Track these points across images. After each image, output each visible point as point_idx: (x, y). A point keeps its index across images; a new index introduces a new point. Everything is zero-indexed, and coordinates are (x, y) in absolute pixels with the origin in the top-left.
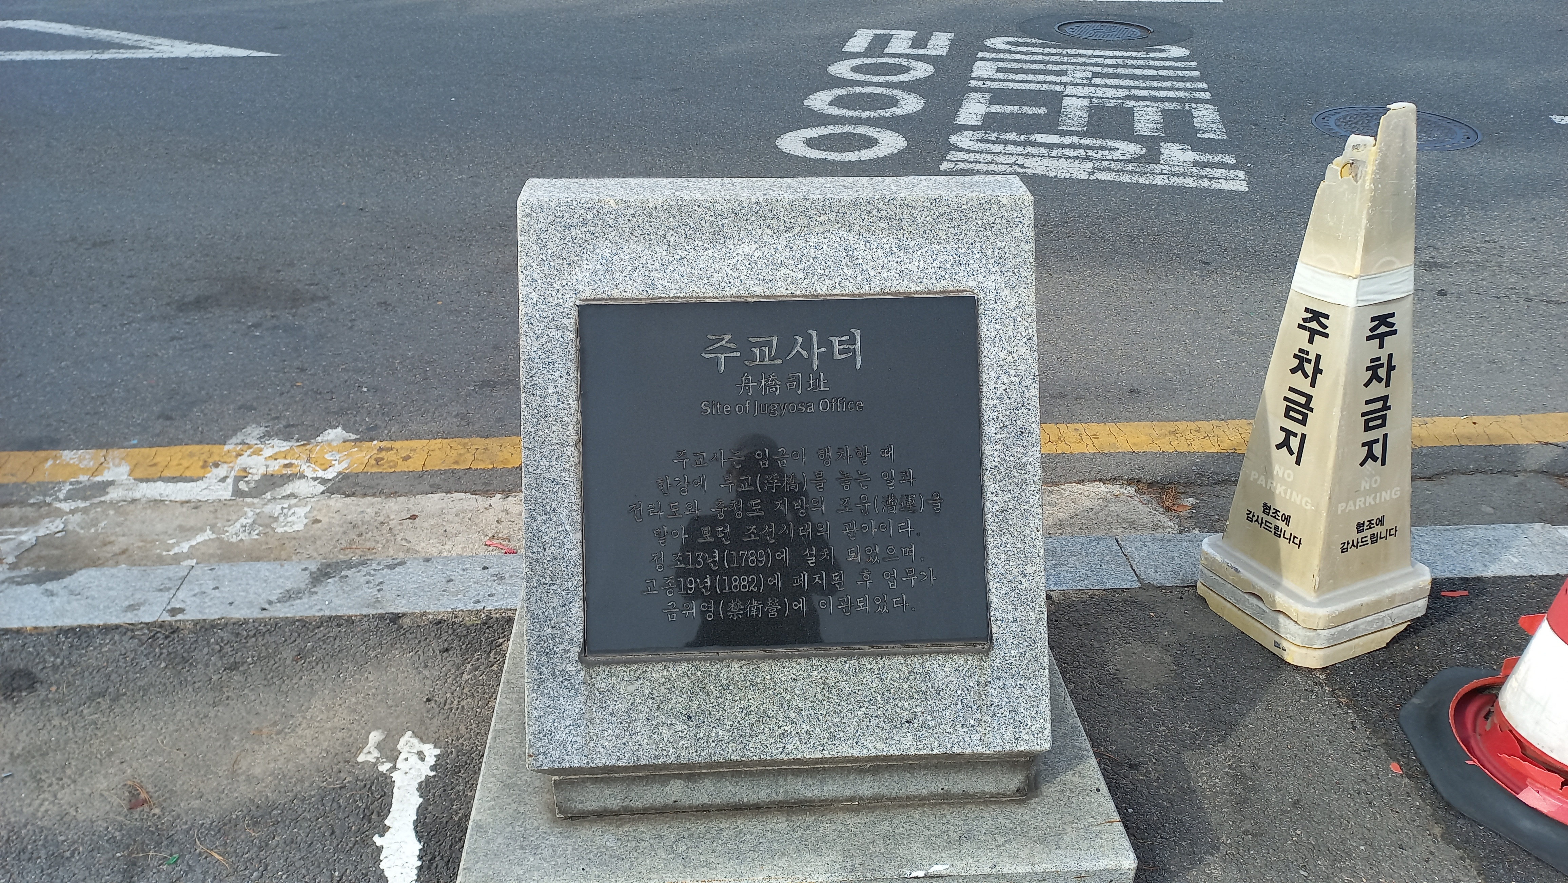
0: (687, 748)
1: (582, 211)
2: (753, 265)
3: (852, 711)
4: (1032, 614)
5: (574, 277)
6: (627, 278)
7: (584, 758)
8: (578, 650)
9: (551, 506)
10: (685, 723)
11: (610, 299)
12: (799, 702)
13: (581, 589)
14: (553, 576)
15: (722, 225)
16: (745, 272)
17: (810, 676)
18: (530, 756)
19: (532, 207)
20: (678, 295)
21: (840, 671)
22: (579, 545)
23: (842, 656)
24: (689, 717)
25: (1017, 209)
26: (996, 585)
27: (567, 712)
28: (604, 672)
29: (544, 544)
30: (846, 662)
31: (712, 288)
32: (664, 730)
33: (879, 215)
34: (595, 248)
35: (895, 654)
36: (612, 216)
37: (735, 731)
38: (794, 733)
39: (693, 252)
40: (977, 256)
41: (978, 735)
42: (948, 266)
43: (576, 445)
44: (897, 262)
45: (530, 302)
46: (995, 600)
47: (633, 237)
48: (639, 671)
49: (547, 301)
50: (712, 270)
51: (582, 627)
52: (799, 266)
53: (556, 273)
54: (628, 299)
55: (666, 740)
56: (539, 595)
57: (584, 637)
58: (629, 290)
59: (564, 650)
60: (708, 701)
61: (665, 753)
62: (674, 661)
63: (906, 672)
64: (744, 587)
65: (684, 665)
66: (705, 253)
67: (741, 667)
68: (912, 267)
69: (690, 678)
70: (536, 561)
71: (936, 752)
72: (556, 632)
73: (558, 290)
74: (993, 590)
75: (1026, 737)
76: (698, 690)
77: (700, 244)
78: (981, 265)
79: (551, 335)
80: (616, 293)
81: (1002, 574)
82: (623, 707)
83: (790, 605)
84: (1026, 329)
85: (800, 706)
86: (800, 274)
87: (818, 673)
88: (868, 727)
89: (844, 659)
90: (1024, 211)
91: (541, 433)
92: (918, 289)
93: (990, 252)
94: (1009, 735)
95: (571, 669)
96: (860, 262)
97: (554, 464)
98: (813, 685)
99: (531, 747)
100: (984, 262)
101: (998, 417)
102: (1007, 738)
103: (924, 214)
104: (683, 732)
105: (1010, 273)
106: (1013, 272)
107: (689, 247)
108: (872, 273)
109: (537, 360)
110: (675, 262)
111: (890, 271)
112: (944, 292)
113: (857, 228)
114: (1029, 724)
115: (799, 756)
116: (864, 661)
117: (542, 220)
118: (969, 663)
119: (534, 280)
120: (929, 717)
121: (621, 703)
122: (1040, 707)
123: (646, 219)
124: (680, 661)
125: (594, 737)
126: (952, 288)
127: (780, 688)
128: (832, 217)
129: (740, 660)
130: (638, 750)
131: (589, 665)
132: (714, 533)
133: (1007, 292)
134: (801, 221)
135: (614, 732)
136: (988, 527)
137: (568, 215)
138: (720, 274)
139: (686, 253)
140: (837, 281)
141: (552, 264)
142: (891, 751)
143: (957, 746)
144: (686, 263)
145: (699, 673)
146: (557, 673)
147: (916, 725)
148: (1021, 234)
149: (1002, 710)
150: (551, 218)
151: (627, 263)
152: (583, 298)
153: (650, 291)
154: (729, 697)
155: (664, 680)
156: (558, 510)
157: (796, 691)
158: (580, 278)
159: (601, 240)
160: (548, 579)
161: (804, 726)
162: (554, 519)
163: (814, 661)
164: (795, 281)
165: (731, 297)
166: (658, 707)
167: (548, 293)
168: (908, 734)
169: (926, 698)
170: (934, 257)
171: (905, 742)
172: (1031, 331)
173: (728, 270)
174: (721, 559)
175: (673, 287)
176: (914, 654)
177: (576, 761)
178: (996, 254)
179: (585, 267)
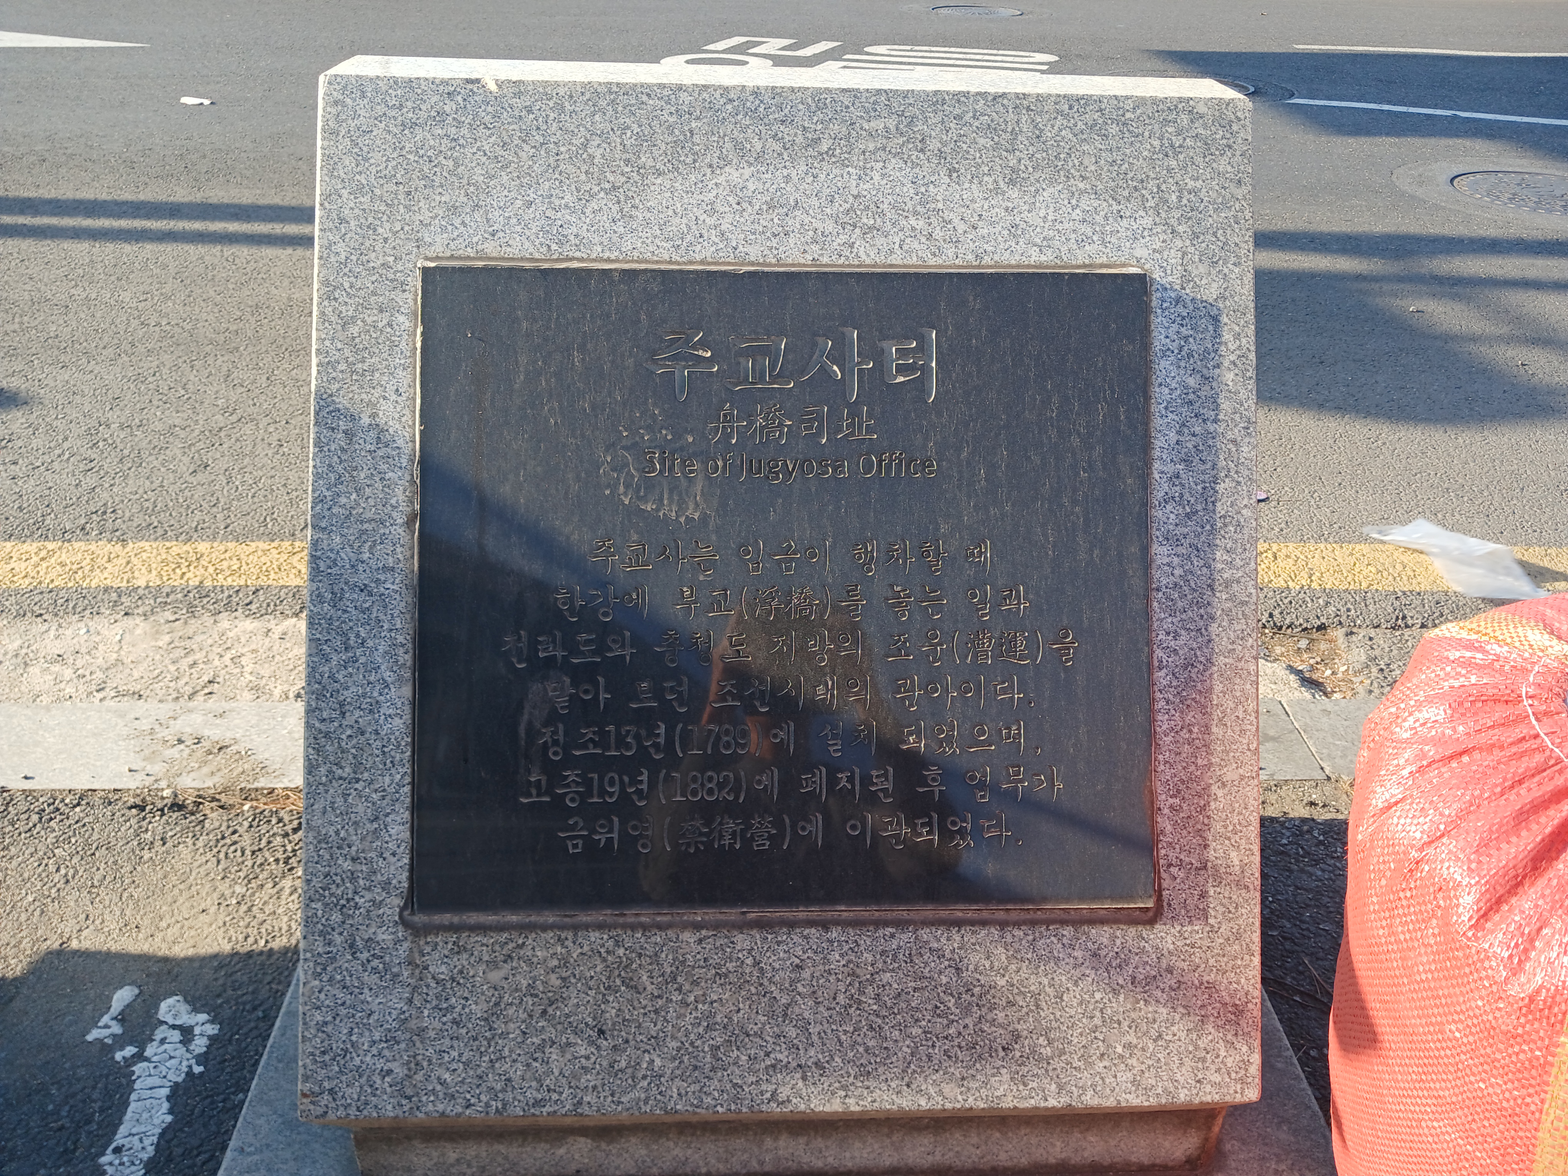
0: (594, 1088)
1: (435, 98)
2: (745, 205)
3: (902, 1027)
4: (1233, 854)
5: (418, 217)
6: (514, 221)
7: (404, 1102)
8: (398, 902)
9: (358, 635)
10: (592, 1043)
11: (480, 259)
12: (804, 1008)
13: (407, 789)
14: (358, 766)
15: (691, 132)
16: (729, 218)
17: (826, 960)
18: (305, 1095)
19: (345, 87)
20: (606, 255)
21: (883, 953)
22: (407, 709)
23: (886, 924)
24: (601, 1032)
25: (1223, 123)
26: (1171, 801)
27: (375, 1016)
28: (444, 942)
29: (342, 705)
30: (892, 936)
31: (668, 245)
32: (554, 1054)
33: (977, 124)
34: (457, 165)
35: (984, 923)
36: (489, 109)
37: (686, 1058)
38: (794, 1064)
39: (637, 178)
40: (1151, 203)
41: (1129, 1075)
42: (1099, 219)
43: (409, 523)
44: (1007, 209)
45: (333, 259)
46: (1169, 828)
47: (526, 148)
48: (511, 946)
49: (365, 258)
50: (670, 213)
51: (406, 861)
52: (828, 211)
53: (383, 208)
54: (512, 259)
55: (556, 1072)
56: (329, 799)
57: (411, 879)
58: (516, 242)
59: (373, 901)
60: (636, 1003)
61: (555, 1096)
62: (575, 928)
63: (1003, 957)
64: (710, 792)
65: (594, 935)
66: (659, 181)
67: (700, 941)
68: (1031, 218)
69: (604, 960)
70: (327, 735)
71: (1052, 1103)
72: (359, 867)
73: (386, 240)
74: (1166, 811)
75: (1217, 1078)
76: (618, 982)
77: (650, 163)
78: (1157, 220)
79: (369, 320)
80: (491, 248)
81: (1183, 782)
82: (478, 1009)
83: (794, 826)
84: (1237, 336)
85: (806, 1015)
86: (830, 226)
87: (841, 955)
88: (929, 1057)
89: (891, 930)
90: (1235, 128)
91: (343, 500)
92: (1043, 258)
93: (1174, 197)
94: (1183, 1075)
95: (384, 936)
96: (940, 206)
97: (366, 556)
98: (832, 978)
99: (306, 1078)
100: (1163, 215)
101: (1181, 496)
102: (1182, 1080)
103: (1058, 123)
104: (587, 1058)
105: (1209, 237)
106: (1215, 234)
107: (628, 169)
108: (961, 227)
109: (342, 366)
110: (602, 194)
111: (992, 224)
112: (1090, 266)
113: (934, 145)
114: (1223, 1053)
115: (802, 1107)
116: (925, 934)
117: (362, 112)
118: (1118, 942)
119: (343, 220)
120: (1042, 1041)
121: (476, 1003)
122: (1243, 1023)
123: (552, 116)
124: (587, 927)
125: (425, 1064)
126: (1104, 260)
127: (770, 980)
128: (892, 123)
129: (697, 927)
130: (504, 1090)
131: (417, 932)
132: (658, 693)
133: (1202, 269)
134: (835, 128)
135: (460, 1055)
136: (1158, 695)
137: (409, 104)
138: (684, 220)
139: (623, 179)
140: (897, 240)
141: (378, 192)
142: (971, 1100)
143: (1090, 1093)
144: (622, 199)
145: (621, 952)
146: (359, 943)
147: (1018, 1054)
148: (1229, 169)
149: (1175, 1029)
150: (380, 109)
151: (513, 194)
152: (430, 255)
153: (554, 247)
154: (676, 997)
155: (555, 962)
156: (370, 643)
157: (800, 989)
158: (426, 216)
159: (469, 151)
160: (348, 770)
161: (812, 1052)
162: (362, 660)
163: (834, 933)
164: (820, 238)
165: (702, 262)
166: (544, 1012)
167: (367, 244)
168: (1005, 1071)
169: (1038, 1006)
170: (1074, 202)
171: (996, 1085)
172: (1244, 341)
173: (699, 213)
174: (670, 741)
175: (596, 240)
176: (1018, 924)
177: (389, 1107)
178: (1185, 201)
179: (438, 198)
